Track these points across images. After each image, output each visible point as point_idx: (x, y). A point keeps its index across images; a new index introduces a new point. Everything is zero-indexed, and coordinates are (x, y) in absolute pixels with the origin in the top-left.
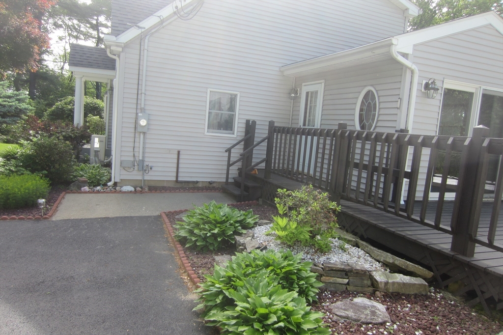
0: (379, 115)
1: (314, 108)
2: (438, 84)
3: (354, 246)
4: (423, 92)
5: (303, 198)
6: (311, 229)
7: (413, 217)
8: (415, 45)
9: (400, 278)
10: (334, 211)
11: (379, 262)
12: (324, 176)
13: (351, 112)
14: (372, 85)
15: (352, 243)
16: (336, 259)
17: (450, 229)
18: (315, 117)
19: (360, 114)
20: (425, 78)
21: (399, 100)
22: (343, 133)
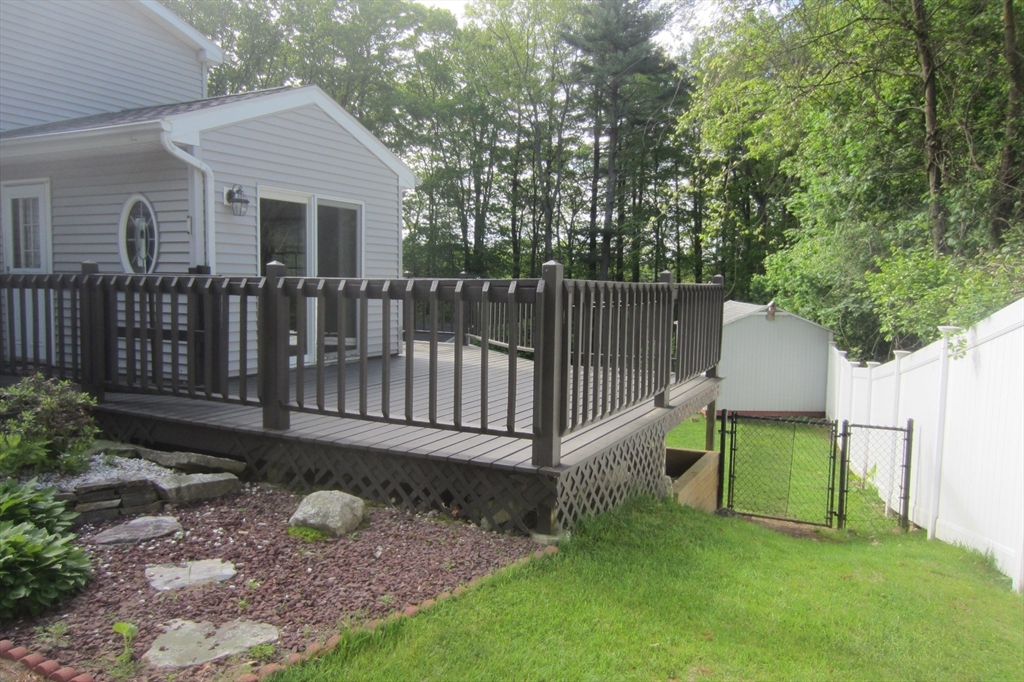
0: (160, 243)
1: (34, 232)
2: (247, 193)
3: (132, 458)
4: (226, 206)
5: (25, 396)
6: (49, 442)
7: (231, 397)
8: (202, 133)
9: (199, 478)
10: (86, 408)
11: (171, 468)
12: (68, 359)
13: (111, 239)
14: (141, 193)
15: (129, 454)
16: (98, 477)
17: (257, 400)
18: (39, 248)
19: (128, 242)
20: (227, 184)
21: (189, 220)
22: (92, 281)
